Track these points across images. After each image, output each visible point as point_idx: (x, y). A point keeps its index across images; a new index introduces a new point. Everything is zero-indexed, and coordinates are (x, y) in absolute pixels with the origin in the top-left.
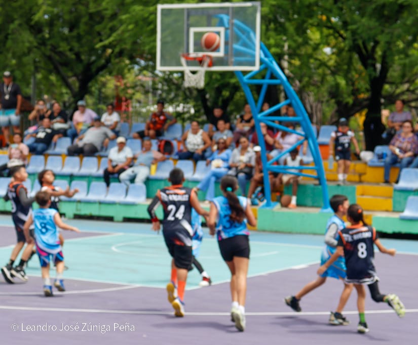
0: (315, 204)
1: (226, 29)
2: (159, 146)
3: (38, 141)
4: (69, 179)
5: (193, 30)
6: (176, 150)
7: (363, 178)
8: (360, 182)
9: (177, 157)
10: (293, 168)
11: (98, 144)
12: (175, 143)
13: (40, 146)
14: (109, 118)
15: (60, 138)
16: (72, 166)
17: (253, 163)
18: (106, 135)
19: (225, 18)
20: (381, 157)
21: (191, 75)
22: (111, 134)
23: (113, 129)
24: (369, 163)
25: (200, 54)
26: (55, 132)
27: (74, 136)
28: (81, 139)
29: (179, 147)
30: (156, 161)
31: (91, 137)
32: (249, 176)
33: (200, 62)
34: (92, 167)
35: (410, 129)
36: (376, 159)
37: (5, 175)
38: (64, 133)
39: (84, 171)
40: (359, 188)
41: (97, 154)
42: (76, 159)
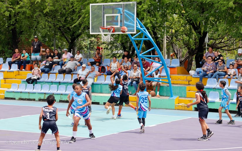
0: (167, 95)
1: (121, 14)
2: (99, 69)
3: (46, 67)
4: (58, 84)
5: (106, 15)
6: (107, 71)
7: (190, 83)
8: (189, 84)
9: (106, 74)
10: (156, 79)
11: (72, 68)
12: (106, 67)
13: (47, 69)
14: (77, 56)
15: (56, 65)
16: (60, 78)
17: (140, 76)
18: (76, 64)
19: (121, 9)
20: (198, 73)
21: (104, 36)
22: (78, 64)
23: (79, 62)
24: (193, 76)
25: (109, 27)
26: (54, 63)
27: (62, 65)
28: (65, 66)
29: (108, 69)
30: (96, 76)
31: (69, 65)
32: (138, 82)
33: (109, 30)
34: (69, 78)
35: (211, 60)
36: (196, 74)
37: (31, 83)
38: (58, 63)
39: (65, 81)
40: (187, 87)
41: (72, 73)
42: (62, 75)
